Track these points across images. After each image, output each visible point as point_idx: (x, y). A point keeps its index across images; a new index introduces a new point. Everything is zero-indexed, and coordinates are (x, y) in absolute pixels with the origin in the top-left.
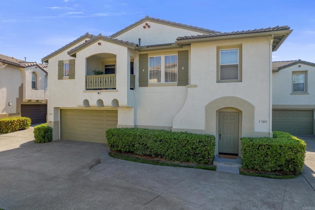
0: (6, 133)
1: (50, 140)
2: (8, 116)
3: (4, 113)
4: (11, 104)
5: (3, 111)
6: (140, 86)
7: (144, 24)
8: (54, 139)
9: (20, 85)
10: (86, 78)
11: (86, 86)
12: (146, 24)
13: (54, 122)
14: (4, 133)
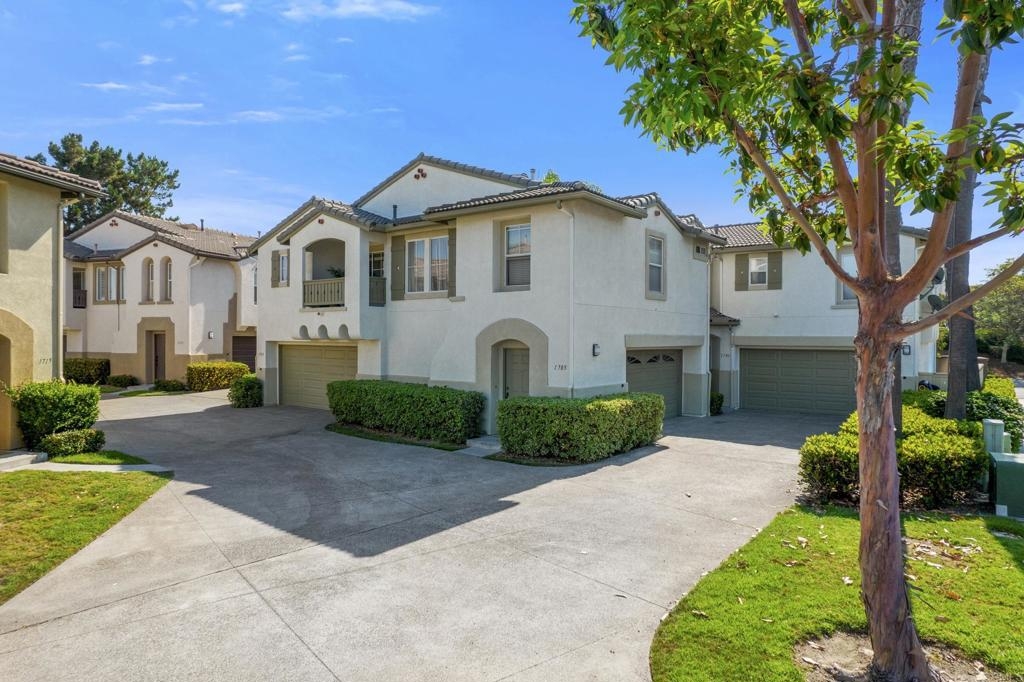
0: (201, 391)
1: (258, 402)
2: (206, 358)
3: (200, 353)
4: (212, 335)
5: (198, 350)
6: (394, 298)
7: (415, 171)
8: (265, 402)
9: (231, 297)
10: (304, 287)
11: (304, 301)
12: (419, 171)
13: (266, 369)
14: (196, 391)
